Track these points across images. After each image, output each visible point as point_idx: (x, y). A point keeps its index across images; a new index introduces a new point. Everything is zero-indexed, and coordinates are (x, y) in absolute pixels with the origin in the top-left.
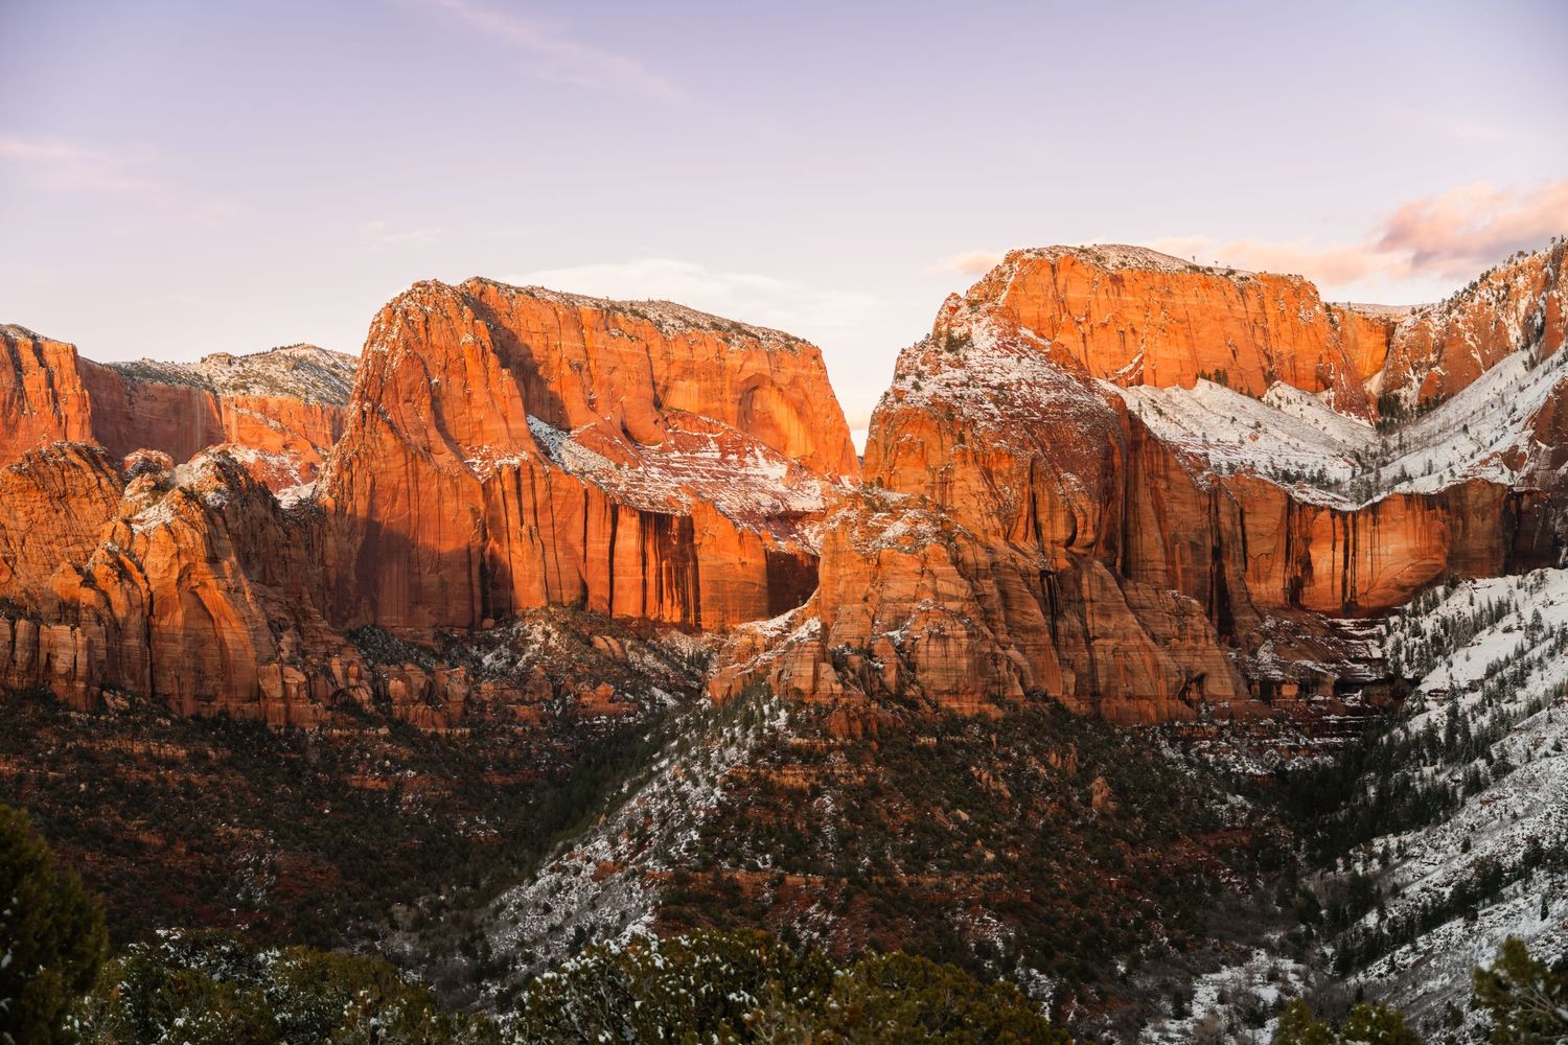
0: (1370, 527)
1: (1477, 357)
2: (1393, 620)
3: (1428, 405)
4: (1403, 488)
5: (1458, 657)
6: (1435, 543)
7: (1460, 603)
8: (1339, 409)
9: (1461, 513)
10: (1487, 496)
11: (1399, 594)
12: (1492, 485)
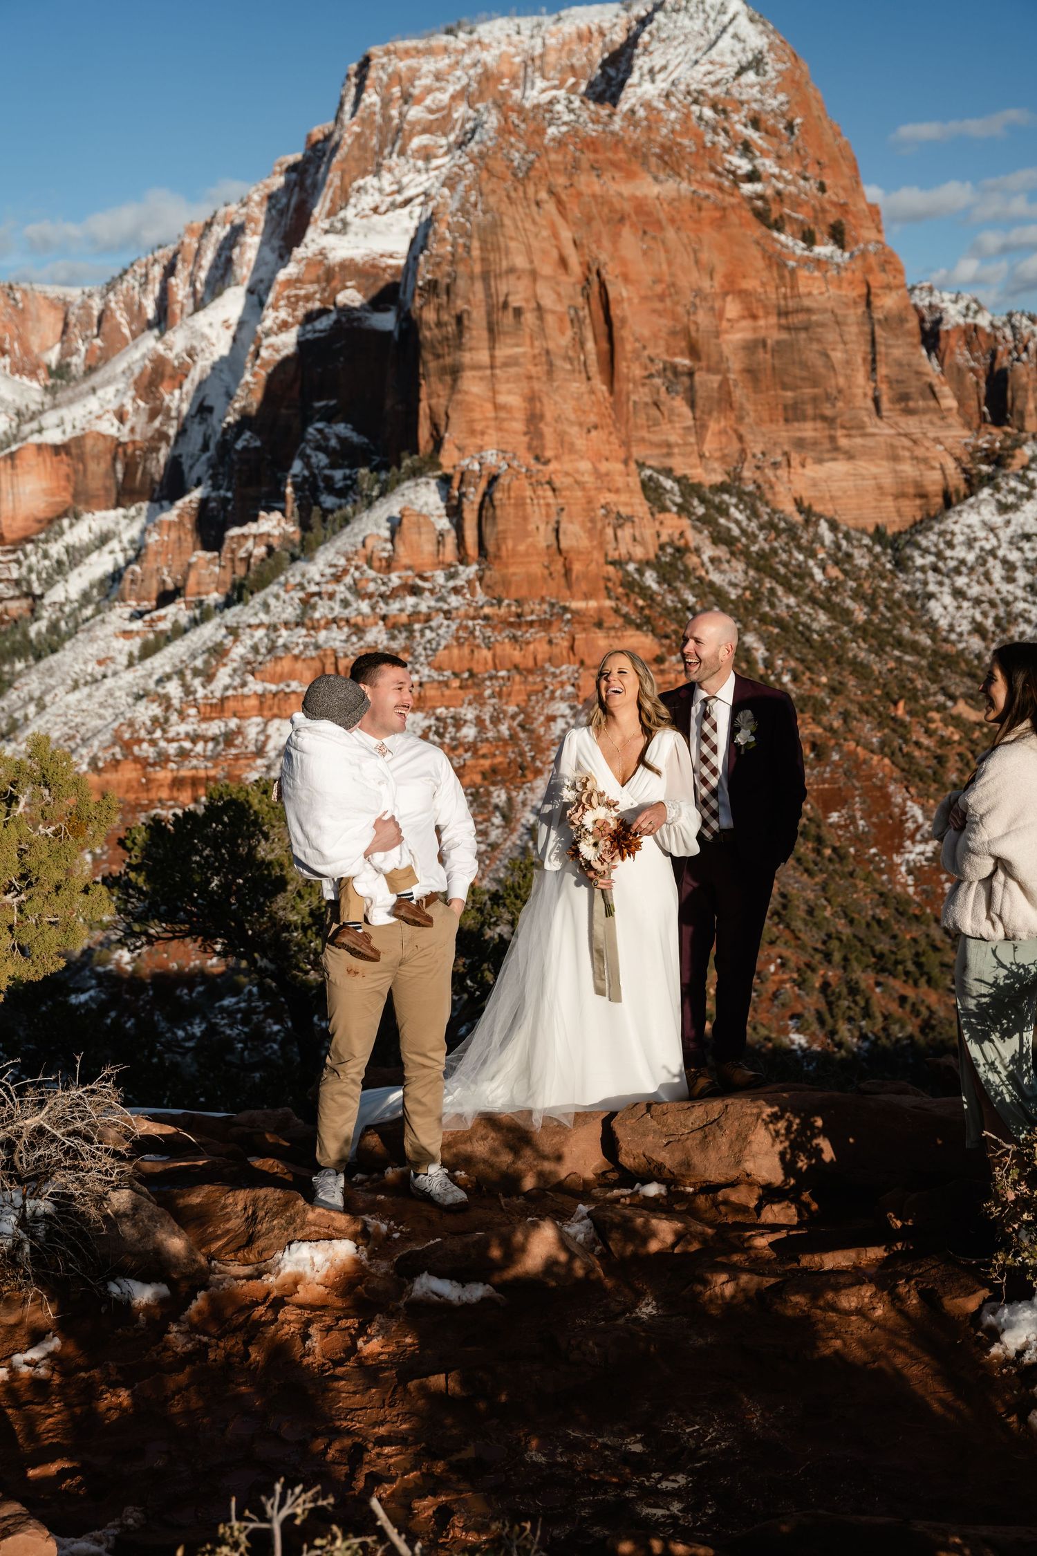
0: (9, 471)
1: (126, 331)
2: (29, 547)
3: (90, 370)
4: (36, 439)
5: (73, 576)
6: (63, 483)
7: (79, 533)
8: (13, 373)
9: (81, 458)
10: (101, 446)
11: (37, 526)
12: (104, 437)
